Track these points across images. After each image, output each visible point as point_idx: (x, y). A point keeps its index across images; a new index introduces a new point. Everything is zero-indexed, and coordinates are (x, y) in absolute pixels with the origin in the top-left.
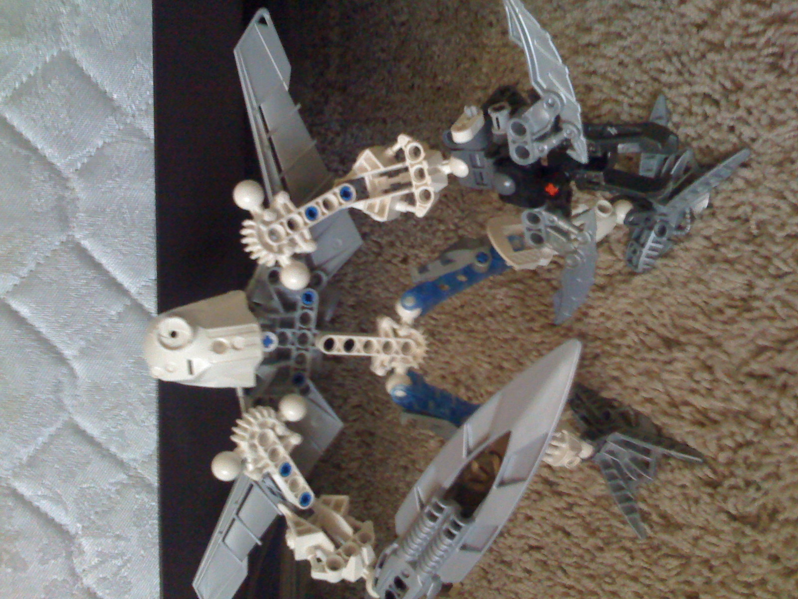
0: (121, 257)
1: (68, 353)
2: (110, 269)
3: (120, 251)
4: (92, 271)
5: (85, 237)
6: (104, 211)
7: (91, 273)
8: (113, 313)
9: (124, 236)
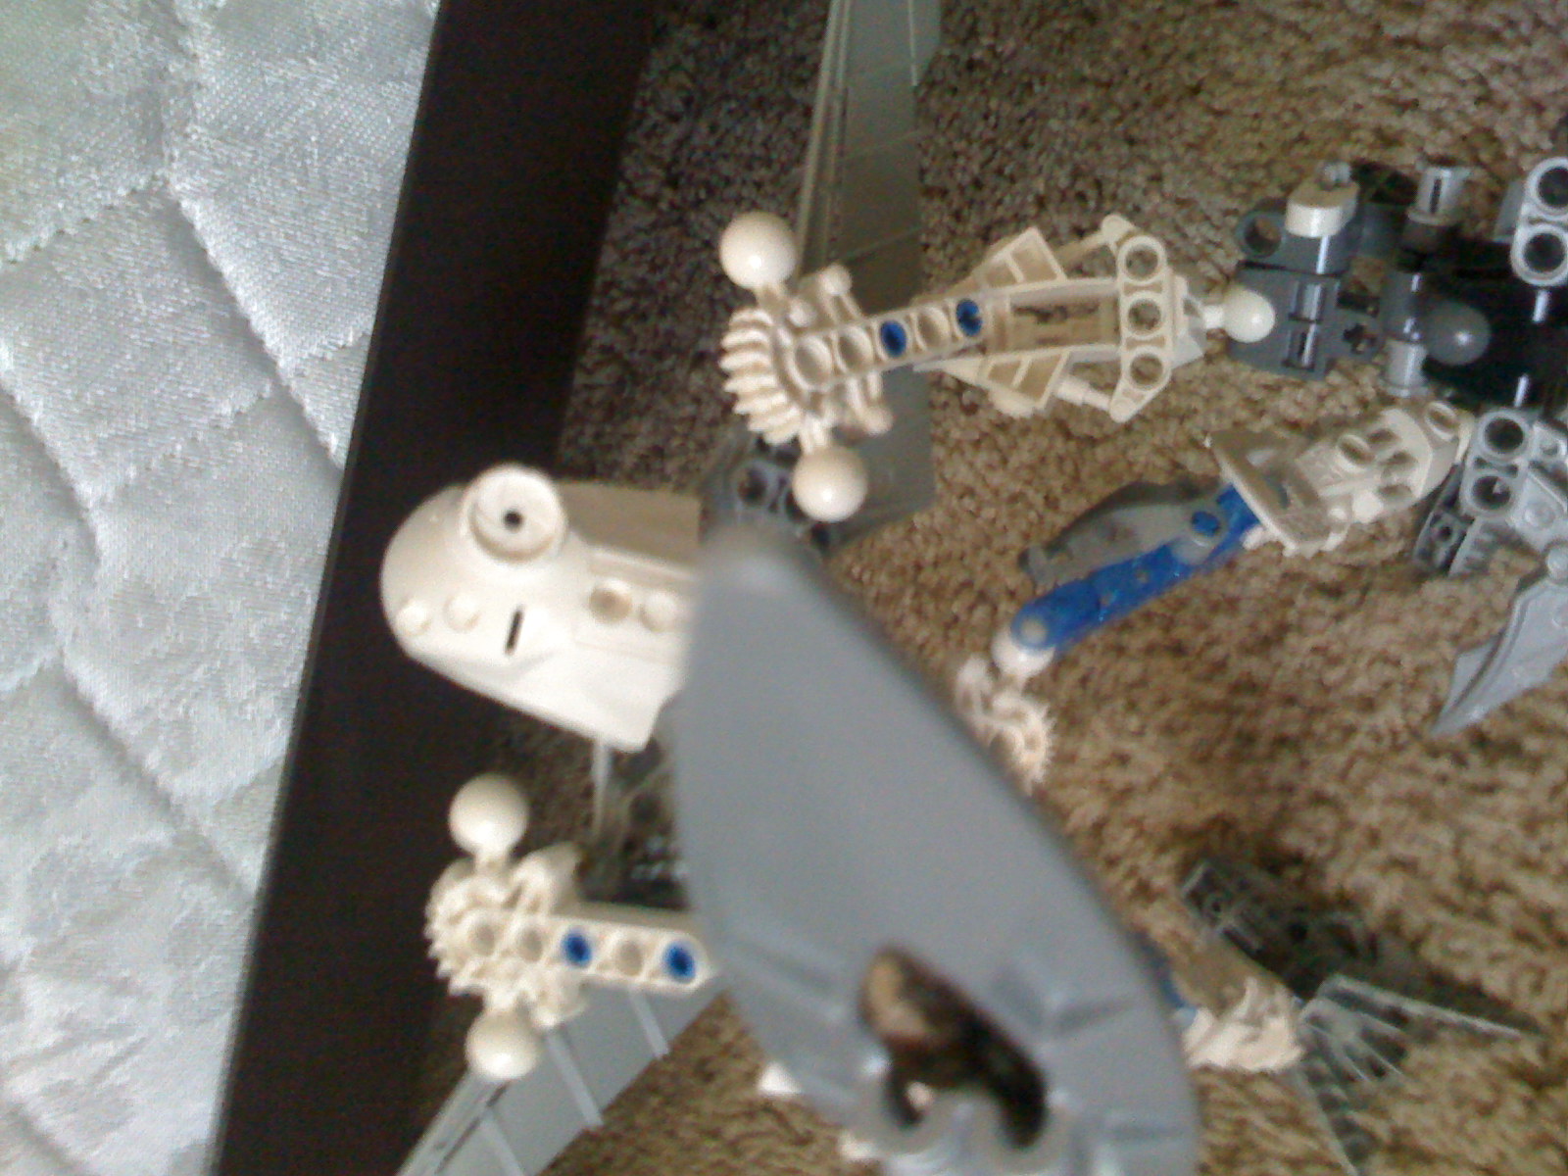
0: (276, 268)
1: (88, 490)
2: (240, 293)
3: (277, 251)
4: (194, 287)
5: (195, 196)
6: (259, 136)
7: (190, 293)
8: (226, 409)
9: (294, 215)
